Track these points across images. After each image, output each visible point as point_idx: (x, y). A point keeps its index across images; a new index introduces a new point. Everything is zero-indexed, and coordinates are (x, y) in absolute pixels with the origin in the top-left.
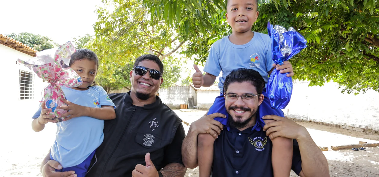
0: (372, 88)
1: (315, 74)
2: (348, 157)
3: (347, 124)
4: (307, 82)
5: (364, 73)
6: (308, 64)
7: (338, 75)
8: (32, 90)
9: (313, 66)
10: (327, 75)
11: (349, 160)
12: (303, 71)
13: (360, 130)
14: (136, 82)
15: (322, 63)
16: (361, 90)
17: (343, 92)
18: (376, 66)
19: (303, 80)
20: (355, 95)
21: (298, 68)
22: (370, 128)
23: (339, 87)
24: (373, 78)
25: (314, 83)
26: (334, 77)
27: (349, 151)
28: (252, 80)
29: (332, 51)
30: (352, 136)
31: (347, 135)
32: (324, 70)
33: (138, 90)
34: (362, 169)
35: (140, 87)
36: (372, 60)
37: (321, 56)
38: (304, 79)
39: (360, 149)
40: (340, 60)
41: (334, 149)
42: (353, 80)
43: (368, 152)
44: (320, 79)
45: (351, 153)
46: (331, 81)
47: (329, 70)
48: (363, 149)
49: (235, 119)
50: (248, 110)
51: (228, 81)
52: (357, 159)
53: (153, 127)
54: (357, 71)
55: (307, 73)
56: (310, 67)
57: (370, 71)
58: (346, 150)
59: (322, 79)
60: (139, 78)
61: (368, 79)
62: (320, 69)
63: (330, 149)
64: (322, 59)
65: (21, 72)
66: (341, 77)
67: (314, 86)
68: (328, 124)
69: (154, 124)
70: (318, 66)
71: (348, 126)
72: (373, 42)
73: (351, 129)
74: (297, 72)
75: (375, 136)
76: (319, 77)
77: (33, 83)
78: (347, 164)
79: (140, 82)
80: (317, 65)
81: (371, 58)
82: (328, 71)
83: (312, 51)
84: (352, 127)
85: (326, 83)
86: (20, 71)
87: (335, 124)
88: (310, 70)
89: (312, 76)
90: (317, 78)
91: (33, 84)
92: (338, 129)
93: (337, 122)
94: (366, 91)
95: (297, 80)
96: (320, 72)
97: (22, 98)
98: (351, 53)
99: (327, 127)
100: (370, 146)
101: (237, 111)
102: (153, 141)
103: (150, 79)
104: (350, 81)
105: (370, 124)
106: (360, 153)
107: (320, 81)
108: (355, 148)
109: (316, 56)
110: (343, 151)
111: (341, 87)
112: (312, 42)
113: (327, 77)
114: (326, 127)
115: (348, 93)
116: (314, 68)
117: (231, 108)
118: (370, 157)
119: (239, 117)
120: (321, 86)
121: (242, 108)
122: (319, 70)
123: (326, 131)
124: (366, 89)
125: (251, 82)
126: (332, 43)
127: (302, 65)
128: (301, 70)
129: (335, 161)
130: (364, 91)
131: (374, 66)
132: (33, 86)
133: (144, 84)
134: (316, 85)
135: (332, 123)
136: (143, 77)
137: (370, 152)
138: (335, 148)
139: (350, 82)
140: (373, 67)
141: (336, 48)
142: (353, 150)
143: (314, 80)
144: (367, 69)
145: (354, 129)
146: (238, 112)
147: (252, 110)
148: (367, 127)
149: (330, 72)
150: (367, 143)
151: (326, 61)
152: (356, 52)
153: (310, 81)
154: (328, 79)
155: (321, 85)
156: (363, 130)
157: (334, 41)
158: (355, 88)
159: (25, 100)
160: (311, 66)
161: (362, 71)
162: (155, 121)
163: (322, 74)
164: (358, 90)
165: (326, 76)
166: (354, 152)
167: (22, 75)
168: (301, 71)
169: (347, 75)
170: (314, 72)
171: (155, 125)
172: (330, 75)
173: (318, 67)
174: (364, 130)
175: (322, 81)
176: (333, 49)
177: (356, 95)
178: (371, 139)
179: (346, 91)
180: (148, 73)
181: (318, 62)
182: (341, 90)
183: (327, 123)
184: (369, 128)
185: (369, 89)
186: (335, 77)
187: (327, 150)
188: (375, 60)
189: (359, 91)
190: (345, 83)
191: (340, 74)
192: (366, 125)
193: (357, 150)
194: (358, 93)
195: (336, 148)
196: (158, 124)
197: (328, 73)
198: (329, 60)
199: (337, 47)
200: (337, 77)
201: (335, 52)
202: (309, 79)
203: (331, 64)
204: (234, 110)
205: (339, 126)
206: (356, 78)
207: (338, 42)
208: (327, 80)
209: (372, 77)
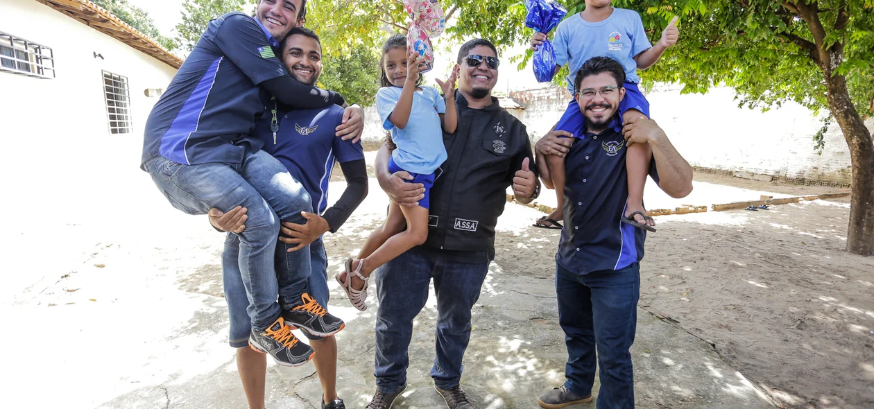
0: (794, 97)
1: (694, 71)
2: (739, 220)
3: (745, 169)
4: (679, 85)
5: (780, 68)
6: (682, 52)
7: (735, 71)
8: (129, 114)
9: (691, 56)
10: (716, 74)
11: (738, 224)
12: (672, 65)
13: (766, 177)
14: (470, 77)
15: (708, 49)
16: (774, 102)
17: (741, 105)
18: (798, 55)
19: (672, 83)
20: (763, 111)
21: (664, 59)
22: (783, 174)
23: (736, 97)
24: (795, 77)
25: (691, 87)
26: (726, 77)
27: (743, 211)
28: (610, 70)
29: (724, 27)
30: (750, 188)
31: (742, 187)
32: (711, 63)
33: (474, 86)
34: (757, 234)
35: (476, 81)
36: (792, 44)
37: (707, 37)
38: (673, 80)
39: (760, 208)
40: (737, 44)
41: (716, 208)
42: (760, 82)
43: (772, 211)
44: (702, 80)
45: (745, 214)
46: (722, 83)
47: (718, 62)
48: (765, 208)
49: (594, 120)
50: (608, 106)
51: (581, 75)
52: (752, 222)
53: (500, 133)
54: (768, 64)
55: (681, 70)
56: (687, 57)
57: (788, 64)
58: (737, 210)
59: (706, 83)
60: (474, 71)
61: (786, 79)
62: (704, 61)
63: (709, 208)
64: (708, 43)
65: (106, 76)
66: (739, 77)
67: (691, 94)
68: (711, 170)
69: (499, 129)
70: (700, 55)
71: (747, 172)
72: (798, 11)
73: (751, 178)
74: (661, 67)
75: (790, 188)
76: (701, 75)
77: (127, 98)
78: (735, 228)
79: (475, 76)
80: (699, 53)
81: (791, 40)
82: (718, 65)
83: (691, 26)
84: (753, 174)
85: (712, 90)
86: (104, 73)
87: (723, 169)
88: (686, 63)
89: (688, 74)
90: (697, 78)
91: (127, 102)
92: (729, 178)
93: (727, 166)
94: (782, 103)
95: (661, 83)
96: (703, 68)
97: (114, 131)
98: (755, 33)
99: (710, 175)
100: (777, 202)
101: (595, 110)
102: (505, 148)
103: (488, 69)
104: (754, 84)
105: (784, 166)
106: (760, 214)
107: (702, 84)
108: (752, 206)
109: (698, 37)
110: (732, 211)
111: (739, 96)
112: (694, 13)
113: (715, 76)
114: (707, 175)
115: (750, 107)
116: (693, 59)
117: (588, 108)
118: (773, 219)
119: (599, 117)
120: (703, 93)
121: (601, 105)
122: (702, 63)
123: (706, 181)
124: (784, 99)
125: (609, 73)
126: (727, 14)
127: (672, 54)
128: (670, 63)
129: (716, 226)
130: (779, 103)
131: (796, 55)
132: (128, 105)
133: (482, 77)
134: (695, 91)
135: (718, 168)
136: (479, 68)
137: (774, 212)
138: (719, 207)
139: (754, 88)
140: (793, 57)
141: (731, 24)
142: (748, 209)
143: (691, 82)
144: (784, 62)
145: (756, 177)
146: (597, 110)
147: (613, 106)
148: (779, 172)
149: (722, 66)
150: (774, 198)
151: (715, 46)
152: (764, 30)
153: (684, 85)
154: (717, 80)
155: (704, 91)
156: (770, 179)
157: (730, 10)
158: (763, 99)
159: (118, 135)
160: (688, 55)
161: (777, 65)
162: (500, 126)
163: (706, 71)
164: (768, 103)
165: (714, 74)
166: (749, 212)
167: (107, 82)
168: (669, 65)
169: (749, 73)
170: (693, 66)
171: (502, 131)
172: (720, 72)
173: (701, 57)
174: (773, 178)
175: (706, 84)
176: (727, 25)
177: (765, 112)
178: (781, 193)
179: (747, 104)
180: (484, 62)
181: (702, 48)
182: (738, 102)
183: (709, 167)
184: (781, 174)
185: (788, 100)
186: (729, 76)
187: (706, 211)
188: (798, 44)
189: (771, 104)
190: (745, 87)
191: (739, 70)
192: (777, 169)
193: (754, 209)
194: (768, 109)
195: (721, 207)
196: (504, 130)
197: (718, 69)
198: (720, 43)
199: (733, 21)
200: (732, 76)
201: (730, 30)
202: (683, 80)
203: (723, 52)
204: (591, 110)
205: (731, 173)
206: (766, 77)
207: (737, 12)
208: (715, 83)
209: (793, 76)
